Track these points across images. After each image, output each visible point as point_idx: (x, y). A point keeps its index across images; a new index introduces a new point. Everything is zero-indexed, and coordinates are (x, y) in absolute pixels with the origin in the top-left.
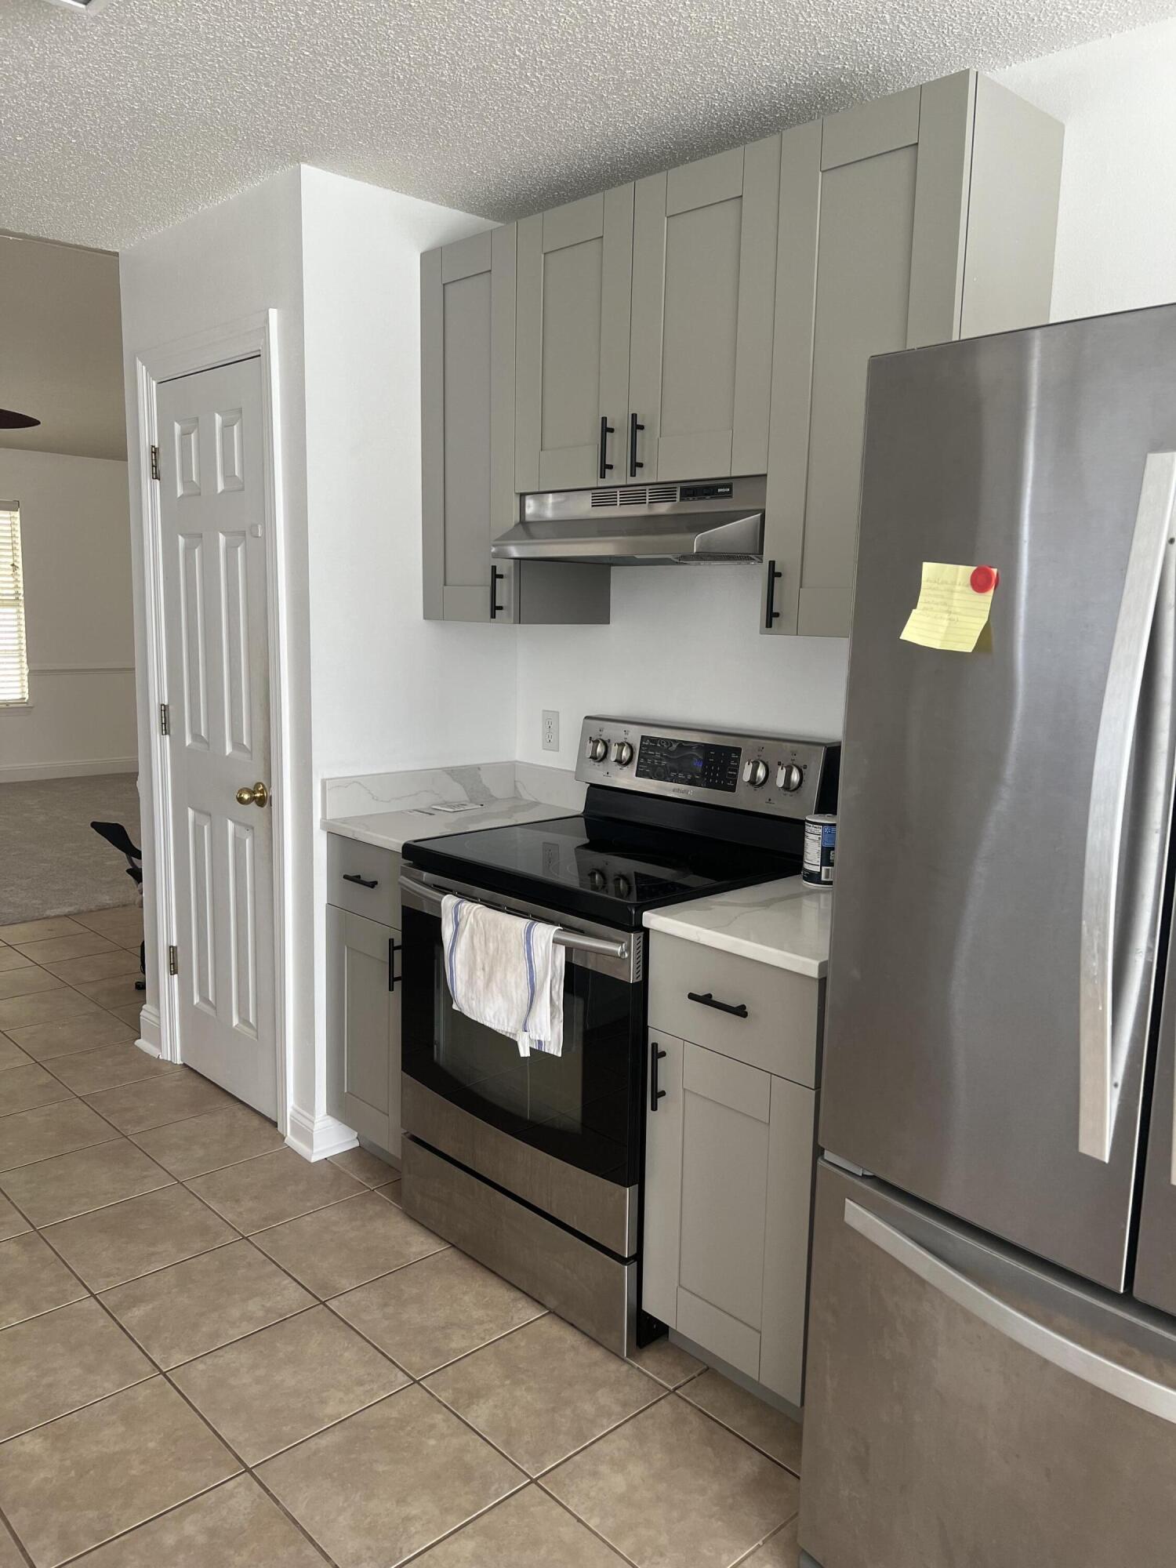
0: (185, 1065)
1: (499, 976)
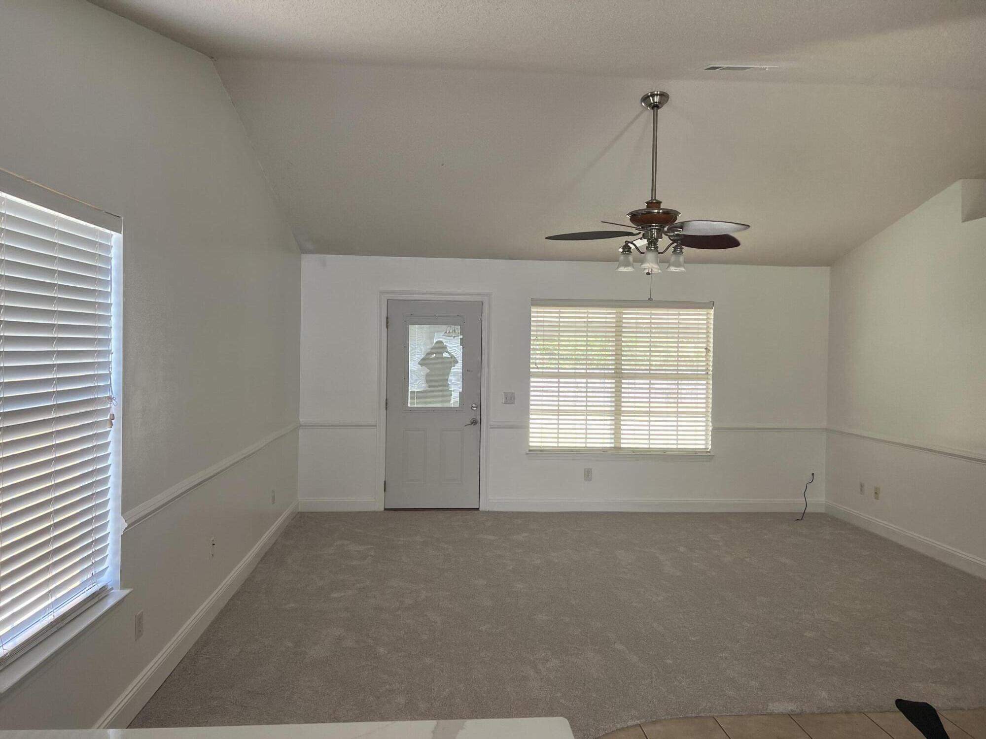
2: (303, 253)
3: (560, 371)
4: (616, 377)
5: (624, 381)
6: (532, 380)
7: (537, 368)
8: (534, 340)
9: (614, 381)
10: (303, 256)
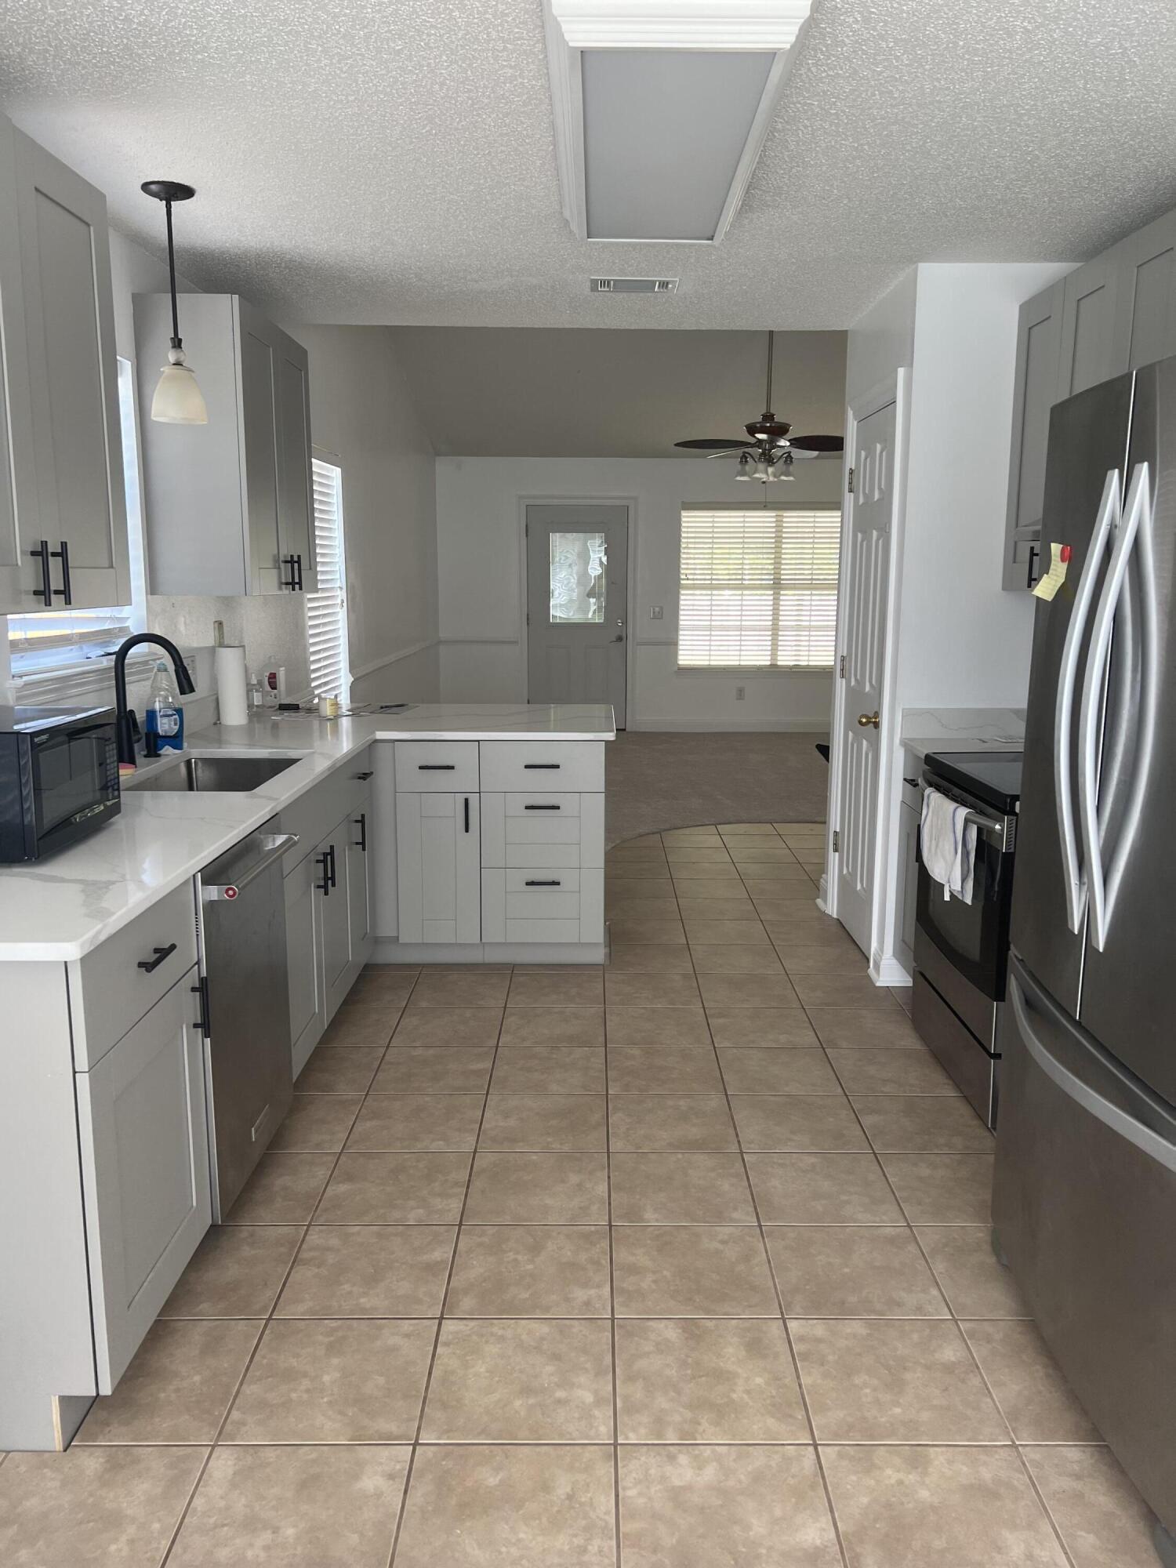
0: (838, 920)
1: (940, 844)
2: (439, 455)
3: (714, 582)
4: (775, 588)
5: (782, 592)
6: (682, 592)
7: (688, 579)
8: (685, 548)
9: (772, 592)
10: (437, 458)
